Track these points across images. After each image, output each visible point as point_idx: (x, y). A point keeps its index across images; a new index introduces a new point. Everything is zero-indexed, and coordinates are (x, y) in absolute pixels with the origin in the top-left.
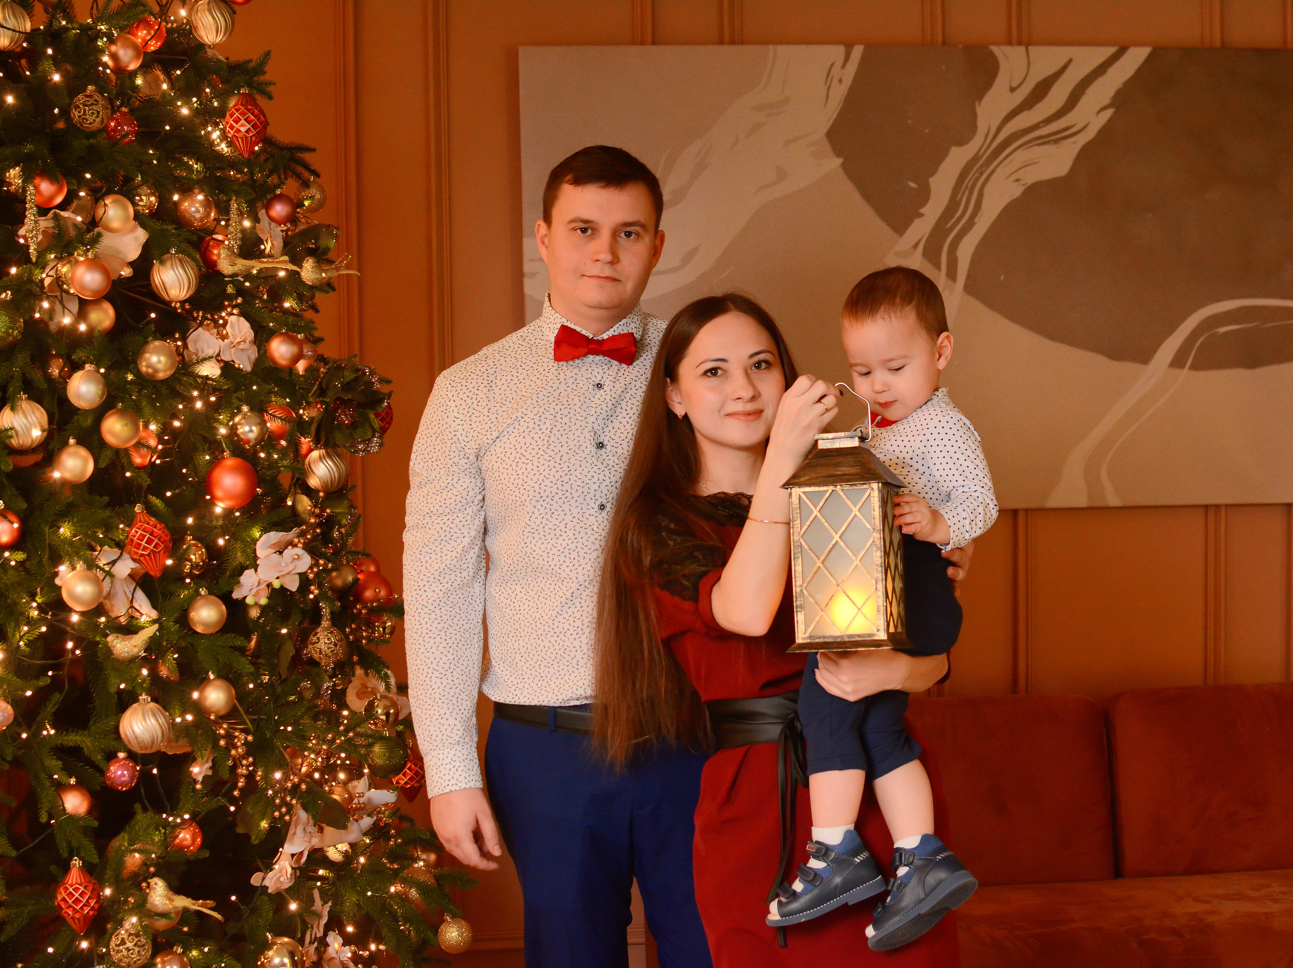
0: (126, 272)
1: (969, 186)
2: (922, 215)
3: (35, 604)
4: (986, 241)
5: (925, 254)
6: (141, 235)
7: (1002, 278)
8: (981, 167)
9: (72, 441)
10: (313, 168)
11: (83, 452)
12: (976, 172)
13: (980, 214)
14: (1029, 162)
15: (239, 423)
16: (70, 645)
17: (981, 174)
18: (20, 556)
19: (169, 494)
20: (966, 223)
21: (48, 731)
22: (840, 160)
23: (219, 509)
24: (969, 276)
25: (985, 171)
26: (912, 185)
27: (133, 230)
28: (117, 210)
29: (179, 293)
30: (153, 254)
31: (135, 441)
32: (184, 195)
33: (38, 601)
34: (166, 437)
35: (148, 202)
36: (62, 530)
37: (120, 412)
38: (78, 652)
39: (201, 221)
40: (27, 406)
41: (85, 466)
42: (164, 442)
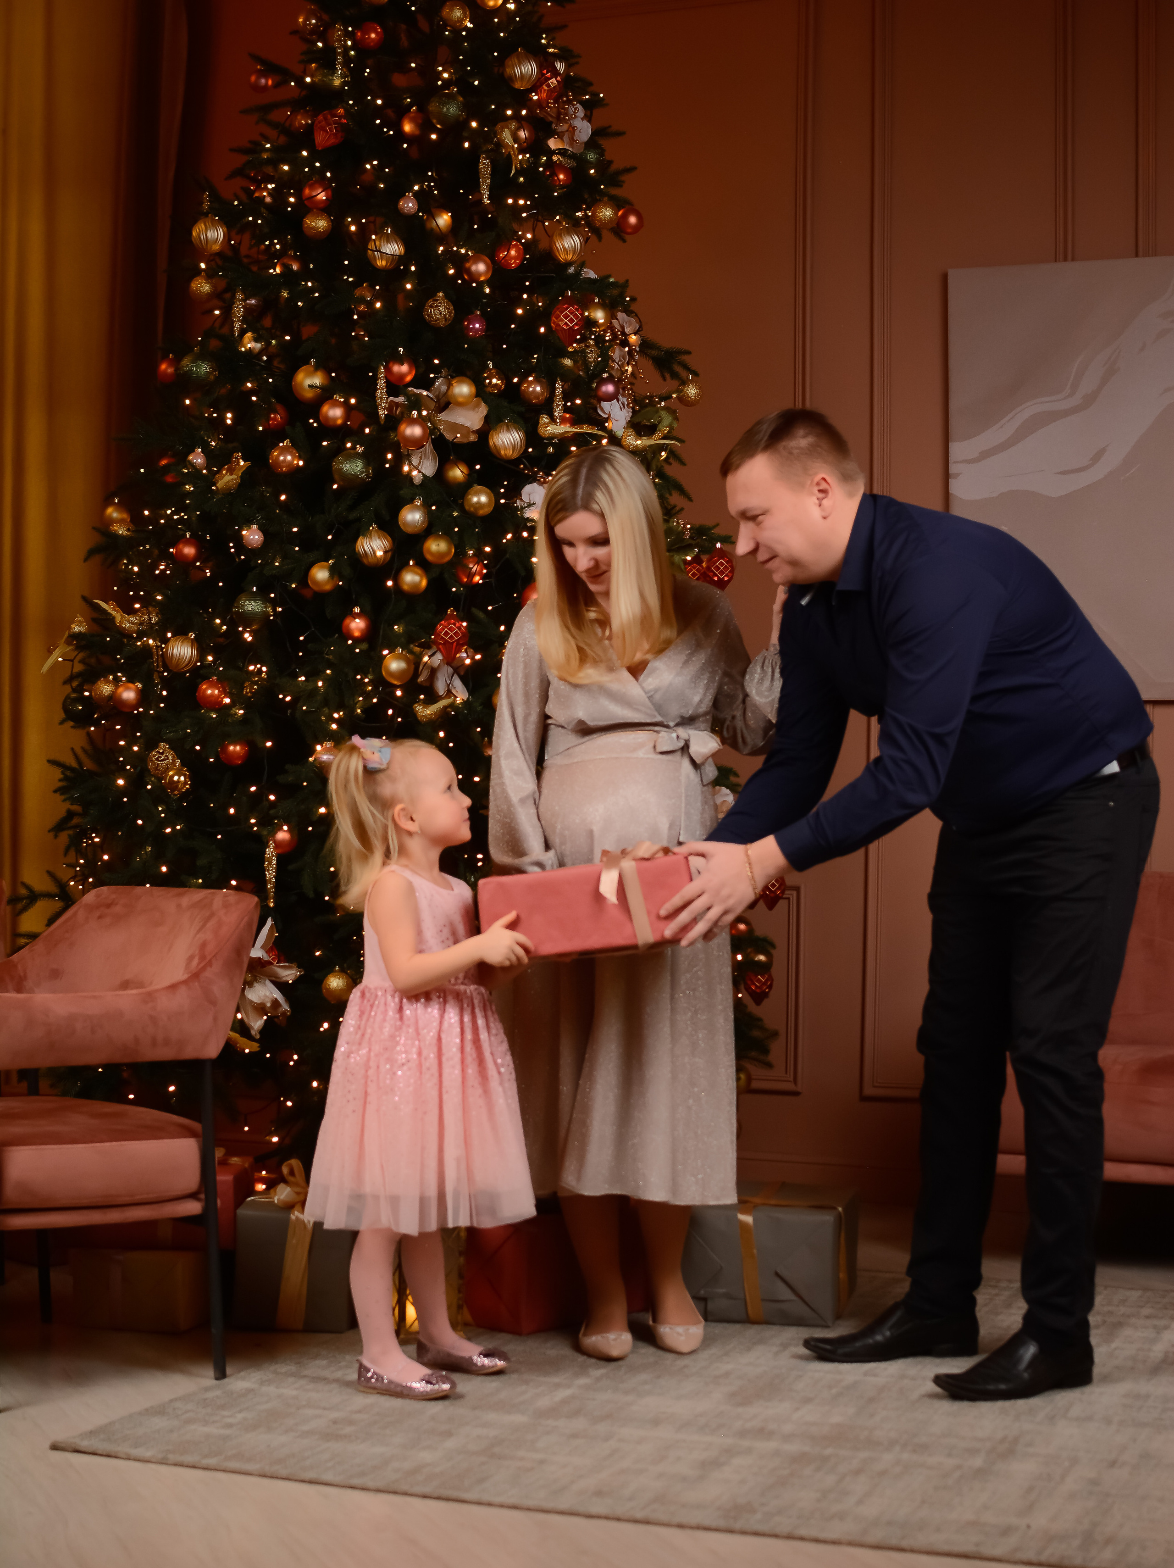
0: (473, 438)
3: (367, 680)
6: (483, 410)
9: (411, 563)
10: (693, 368)
11: (419, 571)
16: (390, 712)
18: (365, 646)
19: (490, 608)
27: (477, 406)
28: (463, 389)
29: (508, 453)
30: (491, 423)
31: (447, 559)
32: (523, 378)
33: (370, 677)
34: (486, 562)
35: (496, 384)
36: (396, 627)
37: (439, 537)
38: (399, 720)
39: (538, 398)
40: (376, 534)
41: (421, 581)
42: (486, 567)
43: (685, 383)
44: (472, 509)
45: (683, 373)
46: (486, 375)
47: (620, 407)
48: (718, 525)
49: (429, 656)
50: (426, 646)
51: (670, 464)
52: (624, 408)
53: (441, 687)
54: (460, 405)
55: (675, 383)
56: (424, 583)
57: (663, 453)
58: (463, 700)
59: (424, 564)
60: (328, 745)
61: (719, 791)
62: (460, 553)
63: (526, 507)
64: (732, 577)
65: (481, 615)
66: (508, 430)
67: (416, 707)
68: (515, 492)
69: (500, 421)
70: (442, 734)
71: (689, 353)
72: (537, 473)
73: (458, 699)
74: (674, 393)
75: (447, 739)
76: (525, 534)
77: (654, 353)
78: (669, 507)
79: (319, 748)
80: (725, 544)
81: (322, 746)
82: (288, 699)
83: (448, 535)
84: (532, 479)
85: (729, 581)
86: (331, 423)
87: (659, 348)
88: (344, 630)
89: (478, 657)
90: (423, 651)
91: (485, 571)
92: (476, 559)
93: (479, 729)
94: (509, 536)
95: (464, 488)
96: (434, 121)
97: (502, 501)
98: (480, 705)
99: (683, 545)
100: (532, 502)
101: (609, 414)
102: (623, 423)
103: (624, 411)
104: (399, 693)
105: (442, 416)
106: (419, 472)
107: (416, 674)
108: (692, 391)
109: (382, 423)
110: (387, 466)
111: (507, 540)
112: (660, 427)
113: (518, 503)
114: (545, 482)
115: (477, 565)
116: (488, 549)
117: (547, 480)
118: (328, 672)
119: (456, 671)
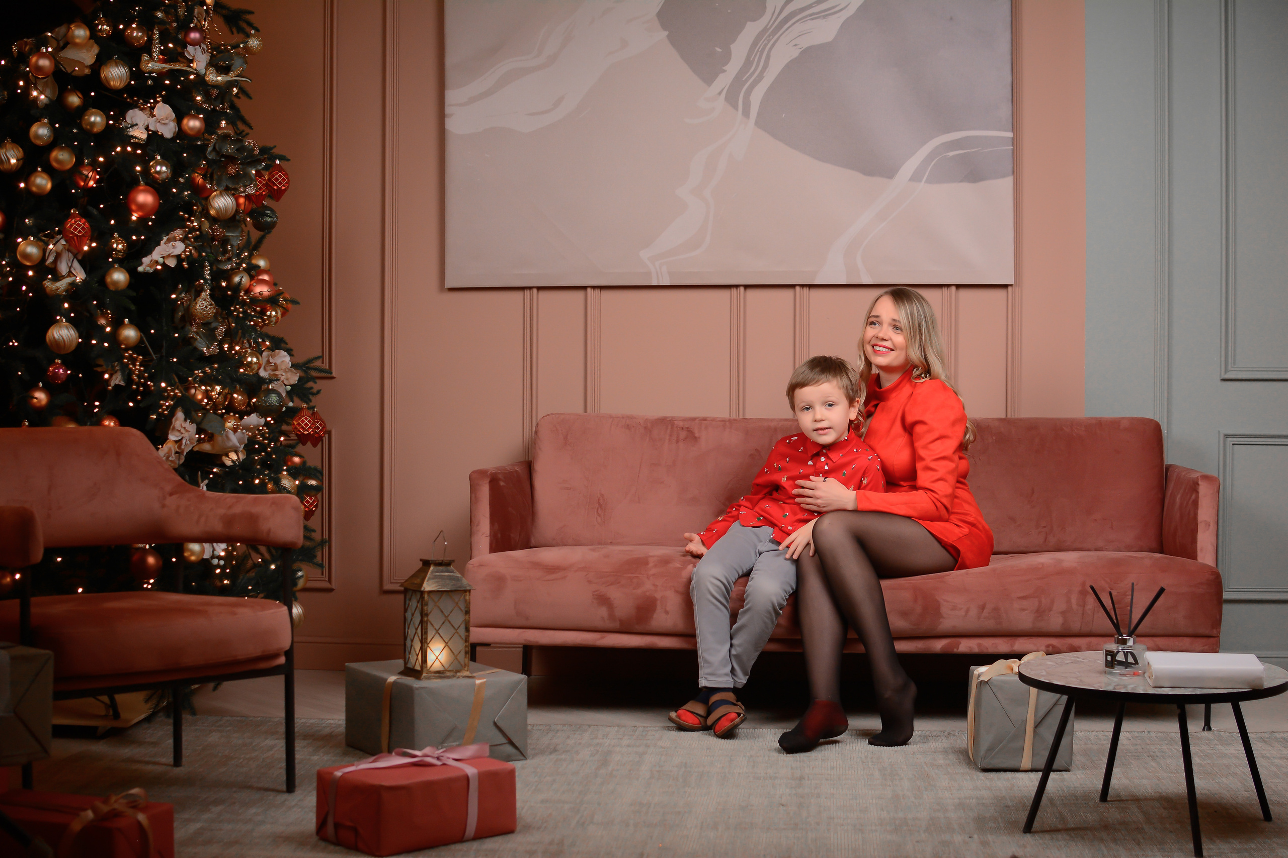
0: (87, 71)
1: (760, 50)
2: (725, 71)
3: (4, 263)
4: (771, 89)
5: (726, 99)
6: (96, 50)
7: (783, 116)
8: (769, 36)
10: (255, 25)
11: (45, 176)
12: (765, 40)
13: (768, 69)
14: (805, 32)
15: (152, 166)
16: (24, 288)
17: (769, 41)
18: (1, 236)
20: (757, 77)
21: (13, 343)
22: (667, 33)
23: (134, 218)
24: (759, 114)
25: (772, 38)
26: (718, 50)
27: (92, 47)
28: (80, 33)
29: (116, 84)
30: (102, 60)
31: (69, 166)
32: (128, 25)
33: (6, 260)
34: (99, 170)
35: (106, 29)
36: (27, 220)
37: (62, 149)
38: (31, 294)
39: (139, 41)
40: (11, 146)
41: (47, 184)
42: (98, 173)
43: (248, 36)
44: (88, 127)
45: (247, 28)
46: (97, 22)
47: (202, 52)
48: (275, 146)
49: (53, 245)
50: (51, 237)
51: (239, 98)
52: (205, 52)
53: (63, 268)
54: (76, 45)
55: (241, 36)
56: (49, 186)
57: (235, 89)
58: (81, 279)
59: (50, 171)
61: (279, 353)
62: (79, 163)
63: (131, 127)
64: (288, 187)
65: (95, 212)
66: (117, 66)
67: (45, 284)
68: (121, 115)
69: (110, 58)
70: (66, 305)
71: (251, 13)
72: (137, 101)
73: (78, 278)
74: (242, 43)
75: (71, 309)
76: (129, 149)
77: (224, 12)
78: (238, 132)
80: (282, 161)
83: (70, 147)
84: (134, 106)
85: (285, 190)
87: (228, 9)
89: (94, 245)
90: (49, 240)
91: (98, 177)
92: (91, 168)
93: (95, 302)
94: (119, 149)
95: (81, 111)
97: (111, 122)
98: (96, 283)
99: (254, 159)
100: (135, 123)
101: (194, 56)
102: (205, 64)
103: (205, 55)
104: (31, 273)
105: (63, 54)
106: (46, 96)
107: (44, 259)
108: (254, 43)
109: (15, 56)
110: (19, 91)
111: (117, 153)
112: (233, 68)
113: (123, 125)
114: (145, 109)
115: (91, 174)
116: (101, 159)
117: (146, 107)
119: (75, 256)
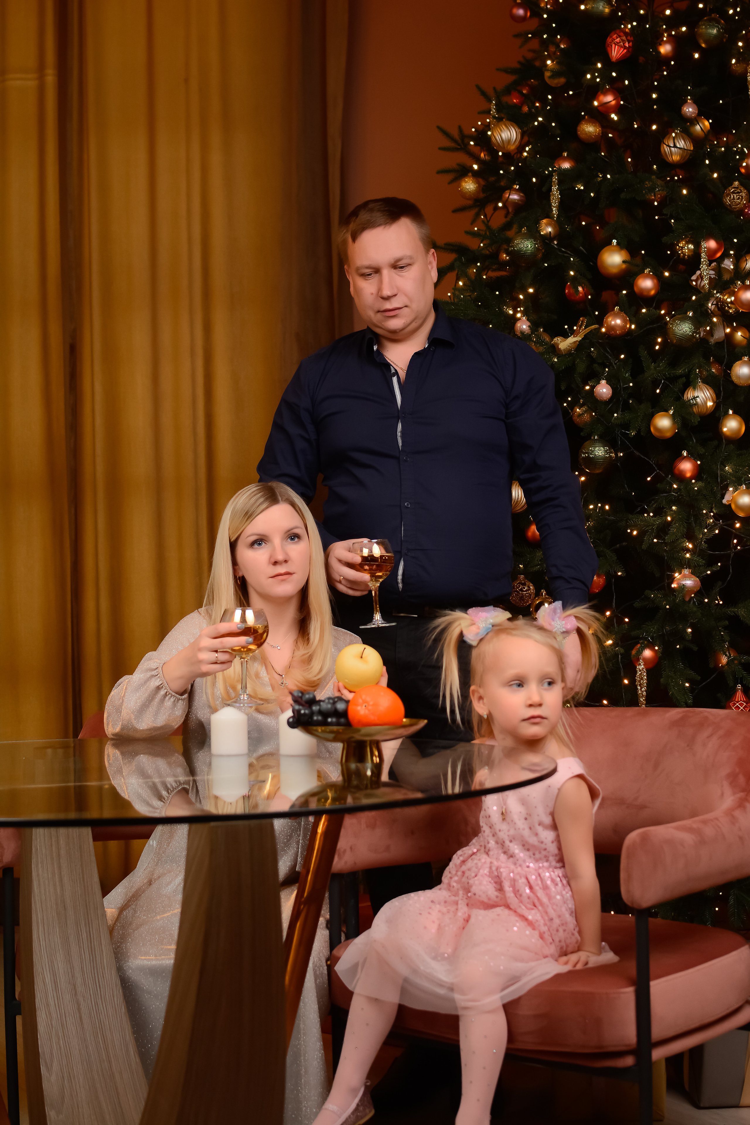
9: (731, 412)
11: (739, 418)
33: (714, 512)
38: (739, 548)
40: (702, 387)
41: (740, 426)
56: (743, 427)
60: (686, 571)
79: (676, 575)
81: (680, 573)
82: (635, 533)
86: (645, 294)
88: (676, 472)
96: (701, 41)
104: (738, 525)
109: (707, 291)
118: (674, 508)
